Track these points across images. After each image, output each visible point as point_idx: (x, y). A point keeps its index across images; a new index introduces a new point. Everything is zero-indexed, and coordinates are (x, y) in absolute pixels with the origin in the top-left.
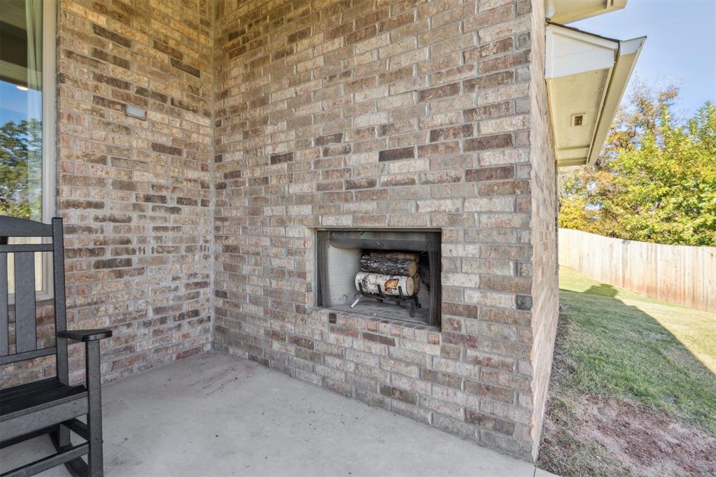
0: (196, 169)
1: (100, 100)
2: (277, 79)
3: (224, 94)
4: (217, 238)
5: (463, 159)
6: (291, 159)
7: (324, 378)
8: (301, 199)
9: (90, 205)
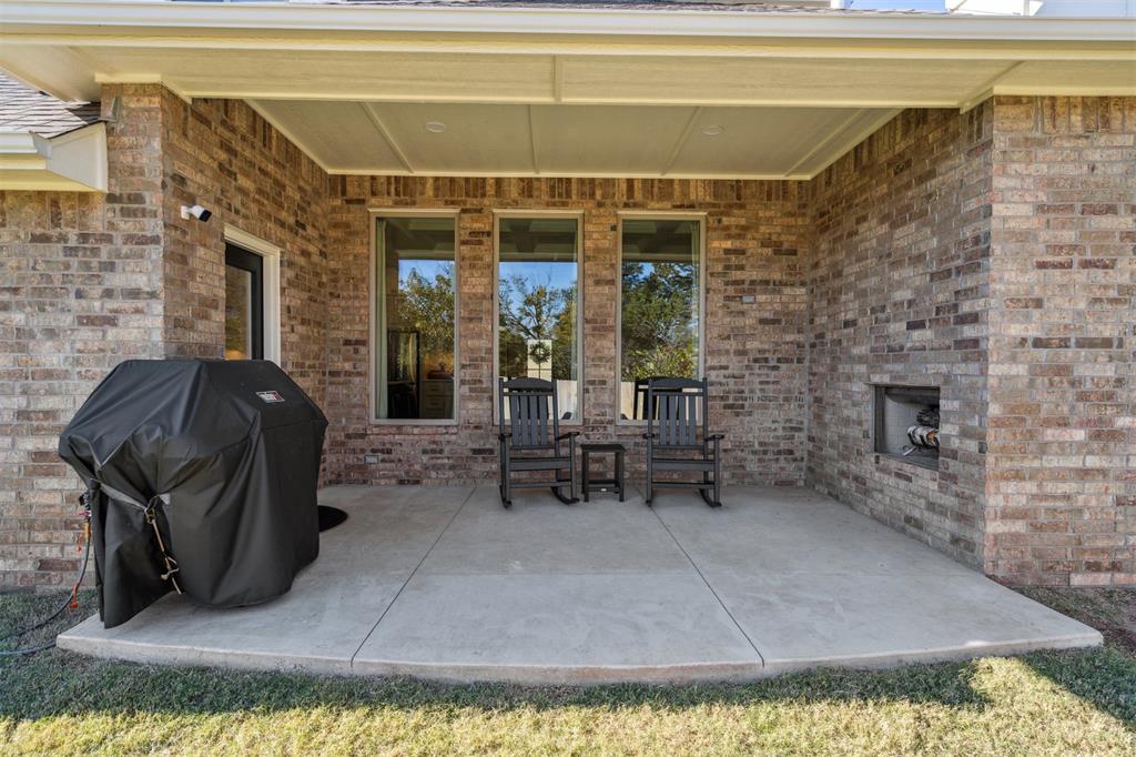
0: (793, 333)
1: (728, 298)
2: (848, 255)
3: (816, 266)
4: (810, 390)
5: (953, 332)
6: (856, 325)
7: (871, 509)
8: (861, 359)
9: (722, 368)
